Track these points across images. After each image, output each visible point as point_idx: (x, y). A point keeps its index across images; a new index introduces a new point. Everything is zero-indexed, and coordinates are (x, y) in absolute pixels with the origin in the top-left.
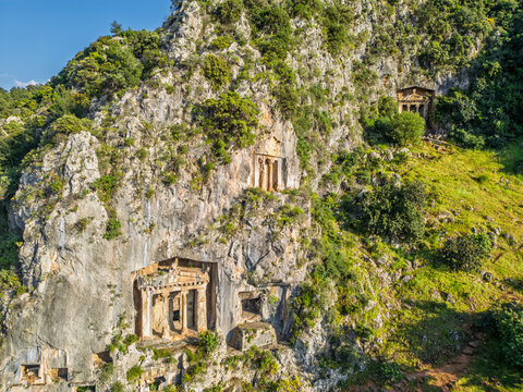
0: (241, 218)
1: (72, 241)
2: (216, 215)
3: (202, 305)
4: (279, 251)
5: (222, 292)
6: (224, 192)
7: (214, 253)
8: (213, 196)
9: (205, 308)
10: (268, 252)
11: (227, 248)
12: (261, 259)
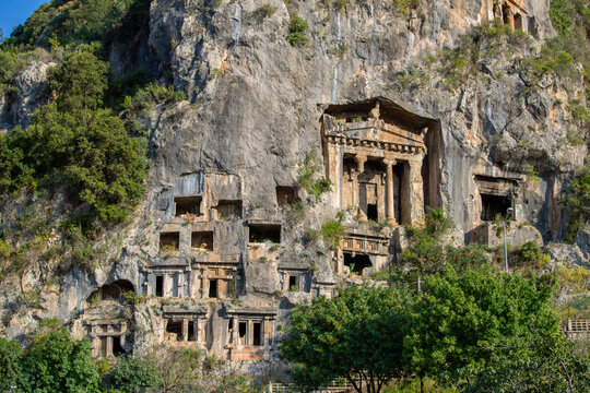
0: (474, 60)
1: (251, 33)
2: (433, 53)
3: (416, 187)
4: (538, 112)
5: (450, 165)
6: (444, 25)
7: (434, 105)
8: (427, 27)
9: (421, 193)
10: (520, 111)
11: (454, 98)
12: (509, 122)
